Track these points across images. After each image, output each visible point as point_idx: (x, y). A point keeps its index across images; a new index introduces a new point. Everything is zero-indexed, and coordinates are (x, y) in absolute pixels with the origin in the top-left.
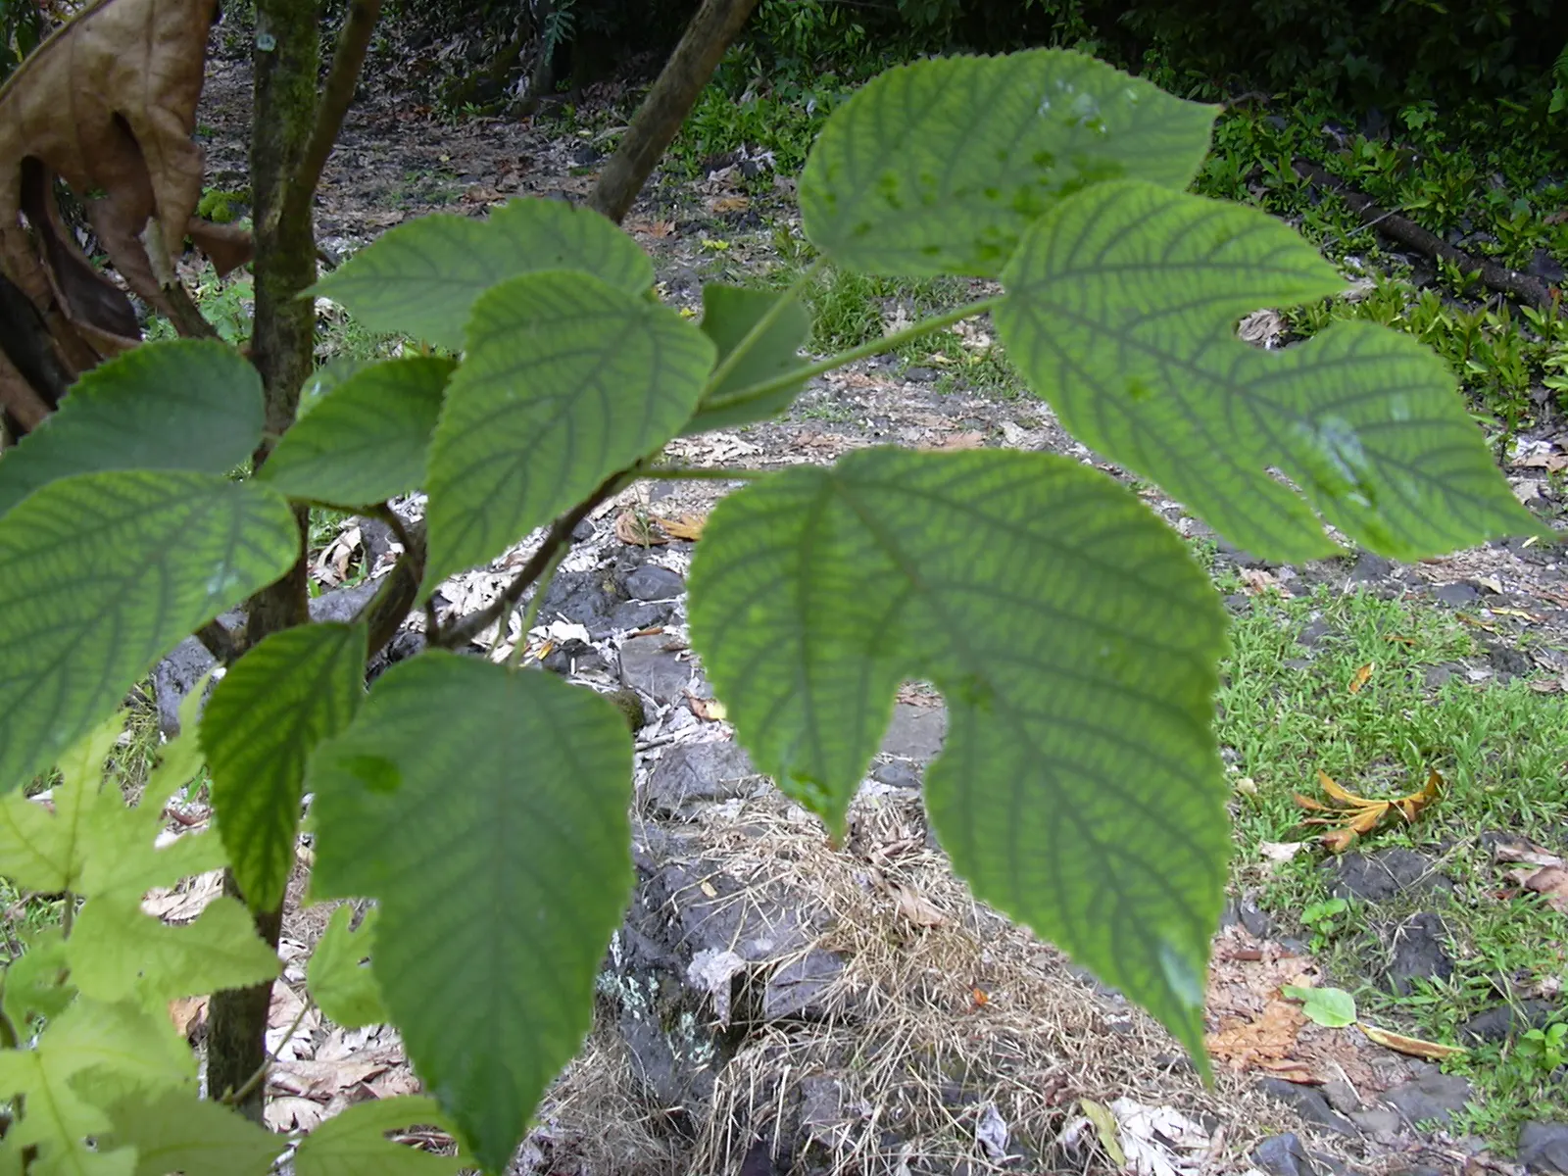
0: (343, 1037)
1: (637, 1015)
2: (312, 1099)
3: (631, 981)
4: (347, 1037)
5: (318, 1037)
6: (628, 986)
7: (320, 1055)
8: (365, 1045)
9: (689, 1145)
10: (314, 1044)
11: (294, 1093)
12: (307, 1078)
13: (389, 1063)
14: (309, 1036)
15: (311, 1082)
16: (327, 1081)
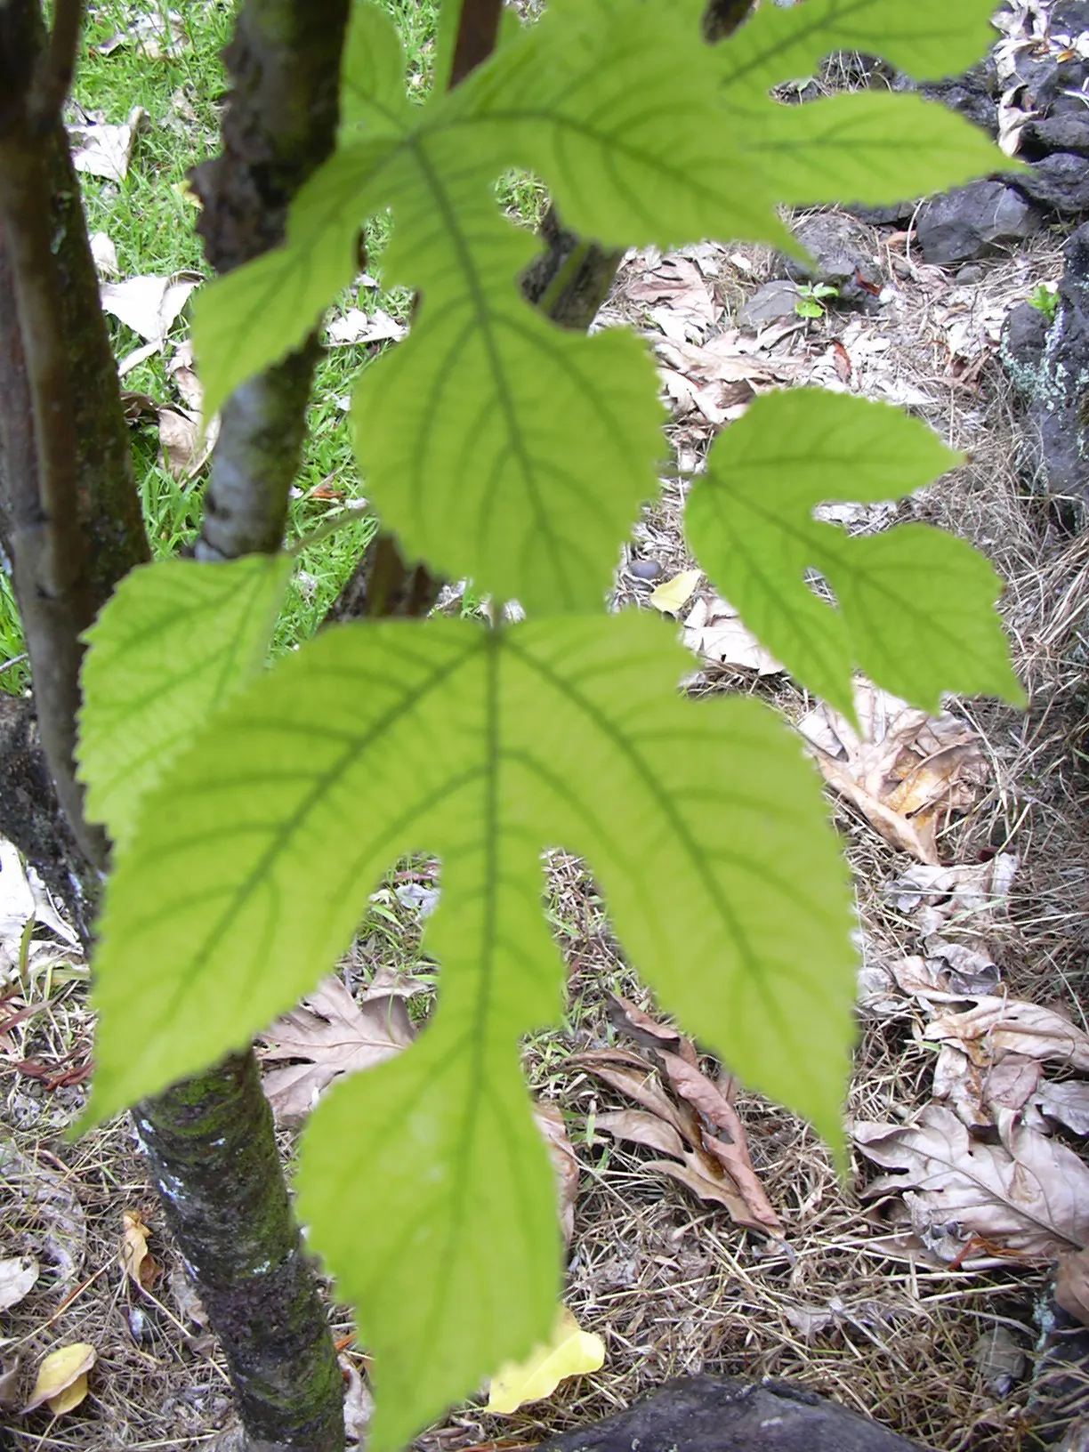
0: (737, 338)
1: (1051, 406)
2: (689, 378)
3: (1060, 367)
4: (740, 340)
5: (712, 331)
6: (1054, 371)
7: (710, 346)
8: (756, 352)
9: (1066, 538)
10: (706, 335)
11: (674, 367)
12: (691, 359)
13: (774, 377)
14: (705, 327)
15: (694, 363)
16: (710, 369)
